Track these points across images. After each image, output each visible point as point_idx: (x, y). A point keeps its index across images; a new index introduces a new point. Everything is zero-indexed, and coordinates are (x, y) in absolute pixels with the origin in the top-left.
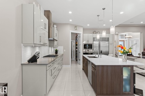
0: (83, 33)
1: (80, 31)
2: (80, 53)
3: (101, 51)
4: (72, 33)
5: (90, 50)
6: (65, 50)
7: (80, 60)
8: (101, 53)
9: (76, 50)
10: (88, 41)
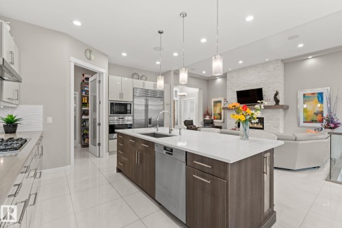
0: (110, 73)
1: (101, 67)
2: (99, 124)
3: (150, 119)
4: (77, 68)
5: (126, 118)
6: (50, 120)
7: (99, 144)
8: (150, 123)
9: (84, 117)
10: (121, 95)
